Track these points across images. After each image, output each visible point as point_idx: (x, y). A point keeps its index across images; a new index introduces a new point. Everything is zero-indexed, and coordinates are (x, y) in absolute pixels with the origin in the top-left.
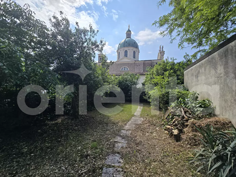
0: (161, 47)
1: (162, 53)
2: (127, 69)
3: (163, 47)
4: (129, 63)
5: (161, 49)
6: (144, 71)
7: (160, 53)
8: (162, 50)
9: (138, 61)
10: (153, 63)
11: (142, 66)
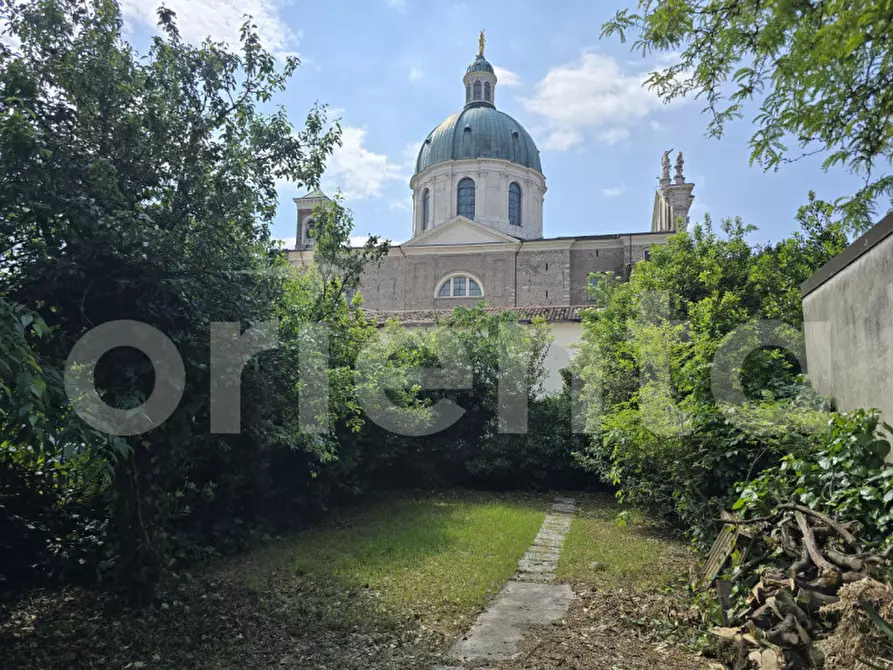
0: (673, 163)
1: (677, 193)
2: (475, 288)
3: (680, 161)
4: (485, 255)
5: (673, 173)
6: (575, 300)
7: (669, 192)
8: (679, 177)
9: (541, 239)
10: (627, 254)
11: (561, 272)
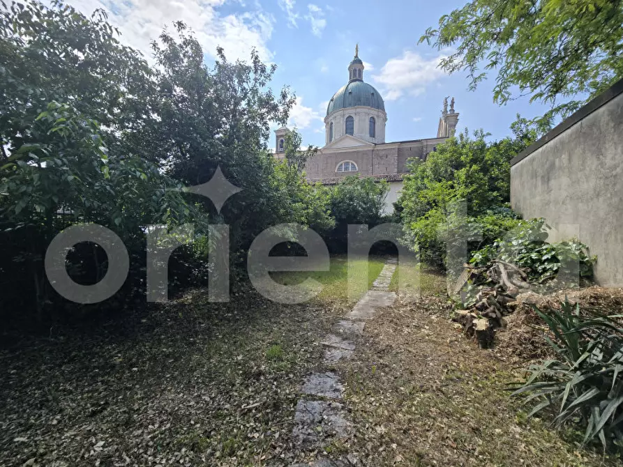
0: (449, 103)
1: (451, 118)
2: (354, 167)
3: (453, 102)
4: (358, 152)
5: (449, 108)
6: (399, 172)
7: (446, 118)
8: (452, 110)
9: (384, 143)
10: (425, 149)
11: (393, 159)
